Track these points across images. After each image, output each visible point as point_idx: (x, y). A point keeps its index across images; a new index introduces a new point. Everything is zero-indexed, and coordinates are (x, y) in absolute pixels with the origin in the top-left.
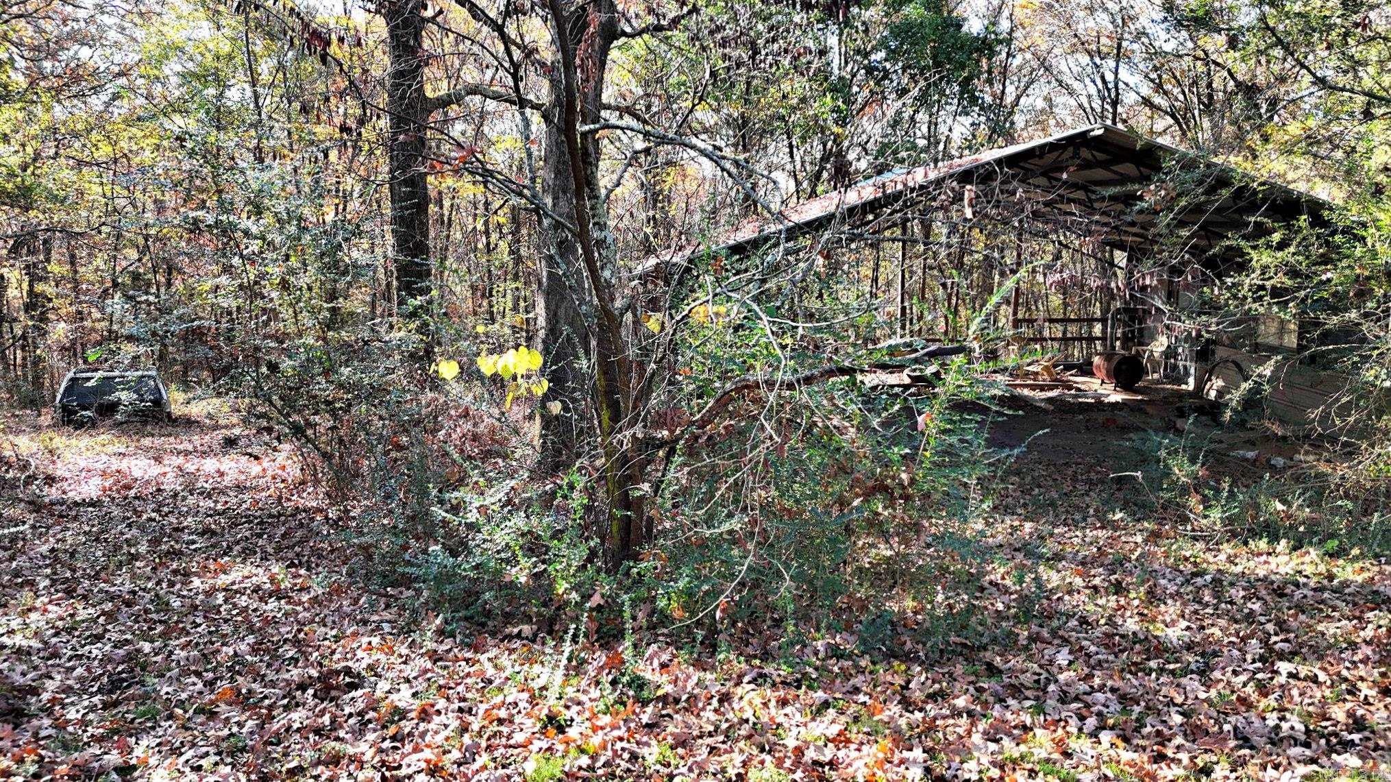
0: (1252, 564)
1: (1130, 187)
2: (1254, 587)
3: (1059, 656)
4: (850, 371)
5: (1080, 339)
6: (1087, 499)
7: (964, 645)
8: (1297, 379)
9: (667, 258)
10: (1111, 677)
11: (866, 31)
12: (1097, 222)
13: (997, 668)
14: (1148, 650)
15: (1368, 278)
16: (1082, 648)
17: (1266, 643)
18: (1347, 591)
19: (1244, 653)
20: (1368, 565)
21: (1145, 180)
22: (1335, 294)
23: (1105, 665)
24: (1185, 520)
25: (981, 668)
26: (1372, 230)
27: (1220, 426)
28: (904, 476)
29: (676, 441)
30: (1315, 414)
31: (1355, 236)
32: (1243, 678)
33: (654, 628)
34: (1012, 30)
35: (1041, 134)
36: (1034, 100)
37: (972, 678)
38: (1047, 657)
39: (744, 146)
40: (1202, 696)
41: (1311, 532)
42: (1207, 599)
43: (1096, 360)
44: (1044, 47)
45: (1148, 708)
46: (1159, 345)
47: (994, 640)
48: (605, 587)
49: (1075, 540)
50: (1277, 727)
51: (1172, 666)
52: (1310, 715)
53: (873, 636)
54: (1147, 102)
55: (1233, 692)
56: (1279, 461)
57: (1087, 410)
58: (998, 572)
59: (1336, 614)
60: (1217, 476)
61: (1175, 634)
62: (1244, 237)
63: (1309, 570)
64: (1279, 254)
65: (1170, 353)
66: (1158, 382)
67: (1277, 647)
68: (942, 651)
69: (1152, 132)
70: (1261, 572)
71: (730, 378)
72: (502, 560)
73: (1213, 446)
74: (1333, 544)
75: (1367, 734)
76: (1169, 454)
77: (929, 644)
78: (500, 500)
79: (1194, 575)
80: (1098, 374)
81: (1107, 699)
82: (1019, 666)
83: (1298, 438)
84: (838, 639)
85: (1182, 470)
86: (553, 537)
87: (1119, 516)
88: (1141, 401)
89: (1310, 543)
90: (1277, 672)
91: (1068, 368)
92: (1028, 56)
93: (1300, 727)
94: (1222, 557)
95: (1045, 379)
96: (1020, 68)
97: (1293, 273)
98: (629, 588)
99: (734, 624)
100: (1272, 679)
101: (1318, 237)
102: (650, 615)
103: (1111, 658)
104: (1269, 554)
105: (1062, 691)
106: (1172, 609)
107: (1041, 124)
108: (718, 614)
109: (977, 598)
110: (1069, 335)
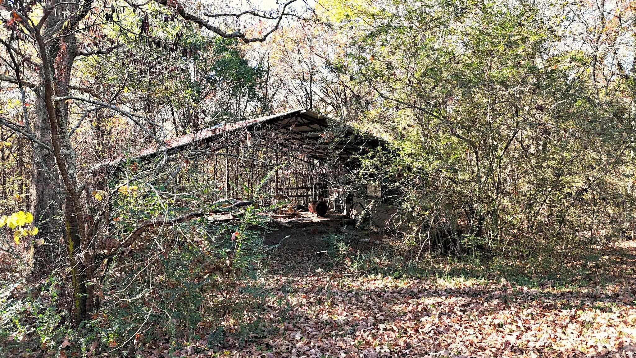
0: (369, 285)
1: (317, 133)
2: (370, 294)
3: (297, 336)
4: (201, 215)
5: (303, 196)
6: (307, 264)
7: (256, 337)
8: (381, 209)
9: (107, 163)
10: (318, 342)
11: (206, 62)
12: (305, 147)
13: (270, 345)
14: (332, 327)
15: (402, 170)
16: (306, 330)
17: (375, 318)
18: (402, 292)
19: (367, 322)
20: (409, 281)
21: (322, 131)
22: (391, 176)
23: (315, 337)
24: (345, 269)
25: (263, 347)
26: (402, 152)
27: (355, 229)
28: (228, 262)
29: (113, 255)
30: (387, 222)
31: (396, 154)
32: (367, 333)
33: (100, 354)
34: (269, 67)
35: (283, 111)
36: (280, 97)
37: (260, 352)
38: (292, 337)
39: (149, 110)
40: (352, 343)
41: (389, 270)
42: (353, 302)
43: (310, 204)
44: (282, 75)
45: (332, 353)
46: (333, 197)
47: (270, 333)
48: (71, 336)
49: (303, 283)
50: (380, 352)
51: (340, 333)
52: (391, 345)
53: (214, 340)
54: (322, 100)
55: (364, 340)
56: (377, 242)
57: (307, 226)
58: (271, 301)
59: (399, 302)
60: (355, 249)
61: (341, 319)
62: (359, 154)
63: (389, 285)
64: (372, 161)
65: (337, 201)
66: (333, 212)
67: (379, 318)
68: (246, 342)
69: (325, 112)
70: (372, 288)
71: (141, 221)
72: (7, 329)
73: (354, 238)
74: (397, 274)
75: (411, 349)
76: (337, 242)
77: (240, 339)
78: (6, 296)
79: (349, 292)
80: (310, 210)
81: (316, 351)
82: (280, 343)
83: (382, 232)
84: (197, 344)
85: (343, 248)
86: (39, 313)
87: (320, 270)
88: (327, 220)
89: (389, 274)
90: (379, 329)
91: (299, 208)
92: (276, 78)
93: (388, 351)
94: (359, 283)
95: (290, 213)
96: (274, 83)
97: (377, 168)
98: (86, 335)
99: (144, 345)
100: (377, 332)
101: (384, 154)
102: (98, 347)
103: (317, 333)
104: (375, 280)
105: (298, 351)
106: (340, 308)
107: (284, 107)
108: (135, 341)
109: (262, 314)
110: (299, 194)
